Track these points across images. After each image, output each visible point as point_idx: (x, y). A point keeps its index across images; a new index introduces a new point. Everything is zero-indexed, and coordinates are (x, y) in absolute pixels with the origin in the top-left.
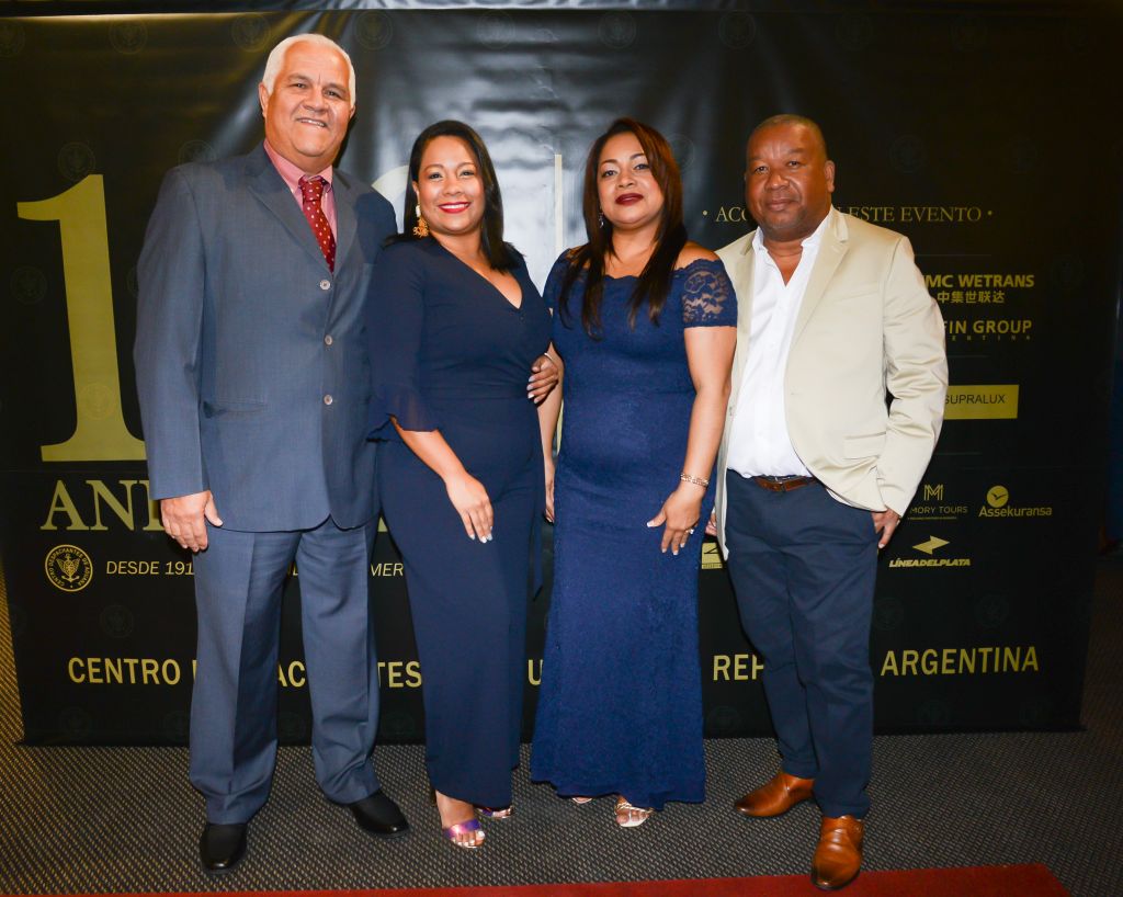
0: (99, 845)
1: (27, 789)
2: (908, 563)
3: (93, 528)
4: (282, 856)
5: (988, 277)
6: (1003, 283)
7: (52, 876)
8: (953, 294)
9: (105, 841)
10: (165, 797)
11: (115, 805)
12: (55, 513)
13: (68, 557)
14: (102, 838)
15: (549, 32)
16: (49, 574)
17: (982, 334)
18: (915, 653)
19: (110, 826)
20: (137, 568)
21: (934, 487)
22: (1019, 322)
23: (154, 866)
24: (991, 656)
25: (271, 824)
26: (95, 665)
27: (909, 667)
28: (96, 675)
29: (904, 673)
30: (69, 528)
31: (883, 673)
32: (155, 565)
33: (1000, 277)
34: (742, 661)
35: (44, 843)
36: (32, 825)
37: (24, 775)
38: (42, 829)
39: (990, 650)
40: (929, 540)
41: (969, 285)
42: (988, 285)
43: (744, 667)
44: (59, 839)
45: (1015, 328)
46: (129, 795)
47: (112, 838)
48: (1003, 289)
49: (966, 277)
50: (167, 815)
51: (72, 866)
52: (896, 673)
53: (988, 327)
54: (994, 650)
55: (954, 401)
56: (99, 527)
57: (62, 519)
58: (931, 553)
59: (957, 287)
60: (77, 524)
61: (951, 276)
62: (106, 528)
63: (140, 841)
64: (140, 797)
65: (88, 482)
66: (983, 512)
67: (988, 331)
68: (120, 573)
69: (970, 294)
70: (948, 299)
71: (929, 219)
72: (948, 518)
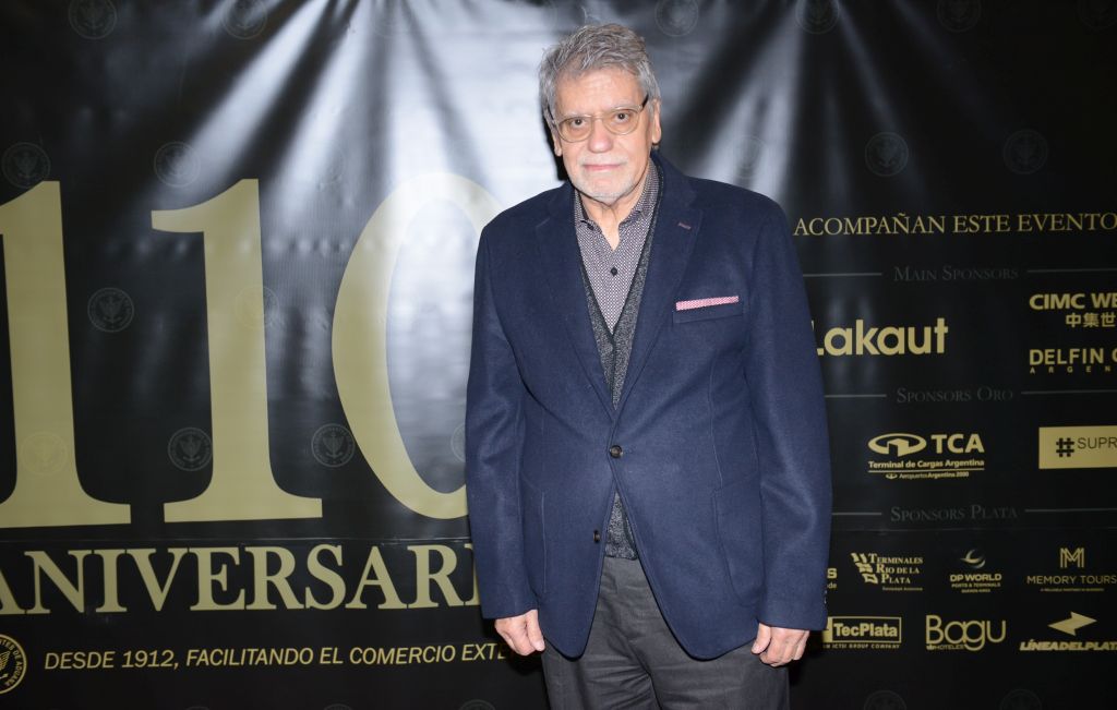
2: (1044, 646)
3: (30, 612)
8: (1086, 316)
20: (84, 661)
21: (1072, 551)
32: (109, 656)
40: (1070, 617)
41: (1106, 305)
49: (1101, 296)
55: (1092, 445)
56: (38, 609)
58: (1073, 633)
59: (1090, 308)
60: (10, 607)
61: (1082, 295)
62: (47, 611)
68: (62, 667)
69: (1107, 316)
70: (1079, 322)
71: (1053, 228)
72: (1092, 590)
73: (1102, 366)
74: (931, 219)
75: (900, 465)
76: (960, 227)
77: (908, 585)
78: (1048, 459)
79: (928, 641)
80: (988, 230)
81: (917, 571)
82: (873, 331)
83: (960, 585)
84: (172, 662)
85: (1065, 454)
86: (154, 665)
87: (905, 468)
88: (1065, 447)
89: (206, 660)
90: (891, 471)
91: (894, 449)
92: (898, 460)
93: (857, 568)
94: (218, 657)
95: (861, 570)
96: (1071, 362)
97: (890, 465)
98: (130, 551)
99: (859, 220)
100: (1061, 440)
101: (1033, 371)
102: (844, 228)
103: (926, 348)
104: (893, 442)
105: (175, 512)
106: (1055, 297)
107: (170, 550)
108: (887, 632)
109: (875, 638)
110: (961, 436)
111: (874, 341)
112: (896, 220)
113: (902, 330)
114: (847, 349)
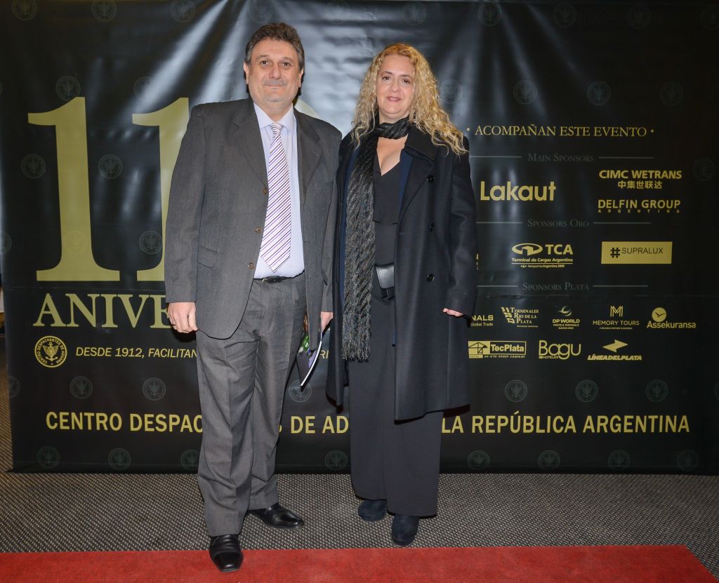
0: (71, 526)
1: (19, 496)
2: (600, 358)
3: (68, 325)
4: (192, 533)
5: (651, 172)
6: (661, 175)
7: (43, 543)
8: (629, 182)
9: (75, 524)
10: (111, 501)
11: (79, 505)
12: (44, 315)
13: (51, 344)
14: (73, 523)
15: (372, 14)
16: (38, 356)
17: (647, 209)
18: (606, 418)
19: (77, 517)
20: (96, 352)
21: (617, 308)
22: (672, 202)
23: (109, 537)
24: (657, 421)
25: (184, 516)
26: (65, 417)
27: (602, 427)
28: (65, 424)
29: (598, 431)
30: (52, 325)
31: (584, 431)
32: (108, 350)
33: (659, 172)
34: (491, 421)
35: (35, 525)
36: (25, 516)
37: (15, 489)
38: (32, 518)
39: (657, 417)
40: (614, 342)
41: (639, 177)
42: (651, 177)
43: (492, 424)
44: (45, 523)
45: (670, 205)
46: (88, 499)
47: (79, 523)
48: (661, 180)
49: (637, 172)
50: (114, 510)
51: (55, 537)
52: (593, 431)
53: (651, 204)
54: (659, 417)
55: (630, 251)
56: (73, 324)
57: (48, 319)
58: (615, 351)
59: (631, 178)
60: (58, 322)
61: (627, 171)
62: (77, 326)
63: (99, 524)
64: (95, 501)
65: (67, 295)
66: (650, 325)
67: (651, 207)
68: (85, 355)
69: (640, 183)
70: (625, 186)
71: (613, 135)
72: (626, 328)
73: (637, 209)
74: (548, 128)
75: (528, 260)
76: (564, 133)
77: (530, 324)
78: (606, 259)
79: (540, 354)
80: (578, 135)
81: (535, 317)
82: (516, 188)
83: (556, 325)
84: (141, 354)
85: (615, 256)
86: (132, 356)
87: (531, 262)
88: (615, 253)
89: (158, 354)
90: (524, 264)
91: (525, 251)
92: (527, 257)
93: (504, 315)
94: (164, 353)
95: (506, 316)
96: (620, 207)
97: (524, 260)
98: (119, 296)
99: (510, 127)
100: (613, 249)
101: (600, 211)
102: (502, 133)
103: (544, 198)
104: (524, 248)
105: (143, 276)
106: (612, 172)
107: (140, 296)
108: (518, 350)
109: (512, 352)
110: (561, 246)
111: (516, 193)
112: (529, 127)
113: (531, 187)
114: (502, 197)
